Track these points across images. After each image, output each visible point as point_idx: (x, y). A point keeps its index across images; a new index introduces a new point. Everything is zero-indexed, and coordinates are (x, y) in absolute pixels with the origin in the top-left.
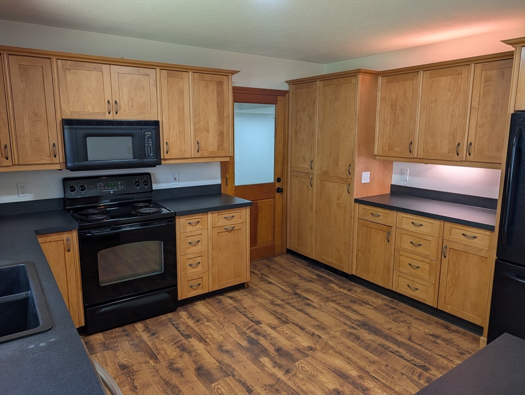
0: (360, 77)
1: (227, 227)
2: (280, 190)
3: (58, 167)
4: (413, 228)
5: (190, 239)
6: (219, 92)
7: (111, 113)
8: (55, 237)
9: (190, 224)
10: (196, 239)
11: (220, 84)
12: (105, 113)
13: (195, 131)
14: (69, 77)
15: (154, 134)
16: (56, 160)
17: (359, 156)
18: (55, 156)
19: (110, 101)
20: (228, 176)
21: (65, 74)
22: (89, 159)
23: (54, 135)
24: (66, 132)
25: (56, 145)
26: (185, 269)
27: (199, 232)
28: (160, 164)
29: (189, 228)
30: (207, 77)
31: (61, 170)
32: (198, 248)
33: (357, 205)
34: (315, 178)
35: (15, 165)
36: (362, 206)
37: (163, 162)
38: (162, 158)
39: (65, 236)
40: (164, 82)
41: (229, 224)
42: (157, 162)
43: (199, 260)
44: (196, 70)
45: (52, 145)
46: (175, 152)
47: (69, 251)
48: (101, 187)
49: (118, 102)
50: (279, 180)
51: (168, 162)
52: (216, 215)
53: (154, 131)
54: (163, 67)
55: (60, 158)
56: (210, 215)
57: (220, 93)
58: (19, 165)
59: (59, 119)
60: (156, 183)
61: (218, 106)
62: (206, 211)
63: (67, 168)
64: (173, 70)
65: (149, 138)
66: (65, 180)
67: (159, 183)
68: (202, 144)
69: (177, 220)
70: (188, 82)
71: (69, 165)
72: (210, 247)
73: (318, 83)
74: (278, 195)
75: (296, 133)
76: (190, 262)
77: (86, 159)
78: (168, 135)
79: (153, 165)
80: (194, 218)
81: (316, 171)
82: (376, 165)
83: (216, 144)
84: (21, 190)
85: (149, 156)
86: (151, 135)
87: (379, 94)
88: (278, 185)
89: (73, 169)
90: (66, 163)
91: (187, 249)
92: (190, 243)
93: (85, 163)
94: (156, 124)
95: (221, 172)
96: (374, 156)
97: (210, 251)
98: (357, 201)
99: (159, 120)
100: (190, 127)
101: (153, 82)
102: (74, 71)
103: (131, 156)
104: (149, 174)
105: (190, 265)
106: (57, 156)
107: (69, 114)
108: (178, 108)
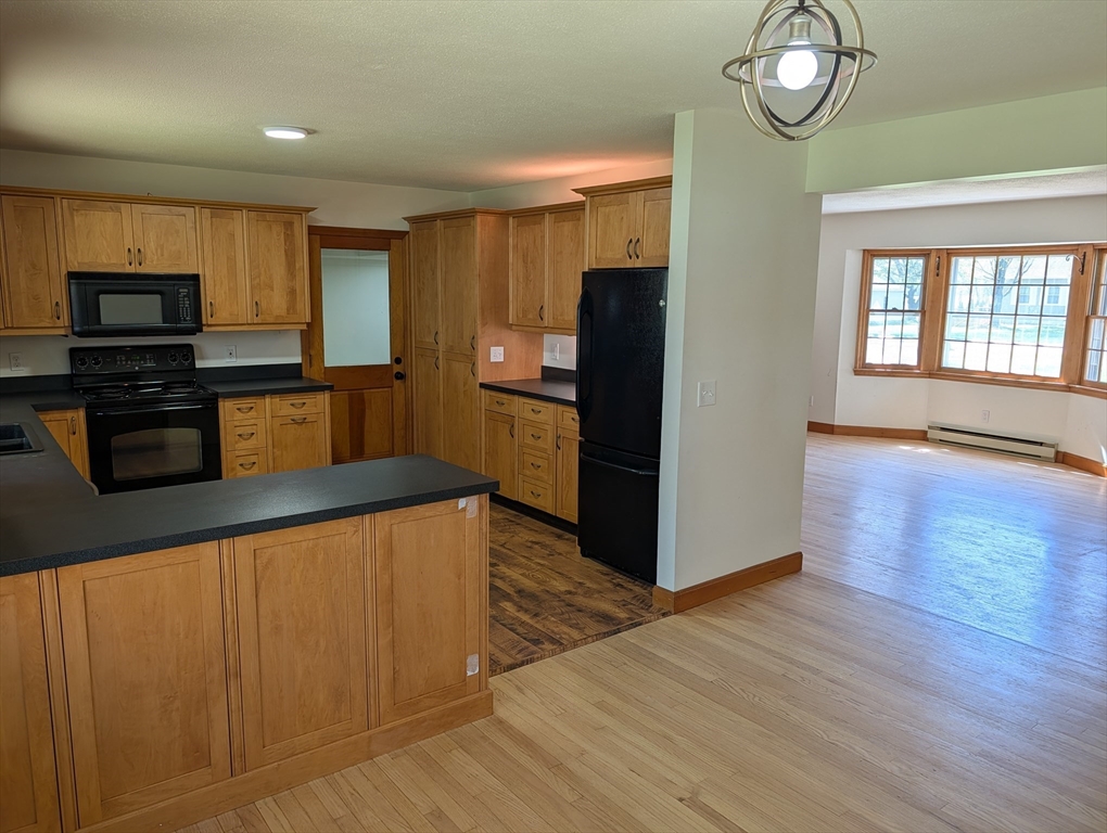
0: (479, 218)
1: (295, 417)
2: (400, 376)
3: (62, 332)
4: (532, 416)
5: (240, 431)
6: (286, 235)
7: (133, 265)
8: (56, 415)
9: (239, 409)
10: (249, 430)
11: (289, 225)
12: (124, 265)
13: (252, 288)
14: (78, 220)
15: (191, 292)
16: (60, 323)
17: (484, 325)
18: (58, 318)
19: (132, 250)
20: (312, 353)
21: (72, 215)
22: (103, 322)
23: (57, 293)
24: (73, 288)
25: (60, 304)
26: (233, 469)
27: (253, 421)
28: (201, 331)
29: (239, 415)
30: (269, 216)
31: (66, 336)
32: (252, 442)
33: (483, 391)
34: (441, 357)
35: (8, 328)
36: (488, 392)
37: (205, 329)
38: (204, 322)
39: (69, 415)
40: (207, 223)
41: (297, 413)
42: (197, 328)
43: (253, 459)
44: (250, 208)
45: (54, 304)
46: (223, 315)
47: (74, 433)
48: (121, 361)
49: (142, 250)
50: (398, 361)
51: (213, 329)
52: (277, 400)
53: (191, 288)
54: (204, 205)
55: (65, 320)
56: (268, 400)
57: (289, 238)
58: (12, 328)
59: (64, 272)
60: (202, 358)
61: (286, 255)
62: (262, 394)
63: (74, 333)
64: (219, 208)
65: (185, 296)
66: (73, 352)
67: (207, 358)
68: (264, 305)
69: (221, 404)
70: (240, 224)
71: (77, 329)
72: (270, 442)
73: (439, 223)
74: (397, 383)
75: (419, 292)
76: (241, 461)
77: (99, 323)
78: (211, 293)
79: (192, 332)
80: (245, 403)
81: (441, 348)
82: (514, 339)
83: (284, 306)
84: (14, 361)
85: (185, 320)
86: (188, 293)
87: (511, 240)
88: (397, 368)
89: (81, 335)
90: (72, 327)
91: (236, 443)
92: (240, 435)
93: (97, 327)
94: (196, 278)
95: (302, 346)
96: (509, 327)
97: (270, 448)
98: (482, 386)
99: (200, 273)
100: (245, 283)
101: (190, 225)
102: (83, 212)
103: (161, 321)
104: (190, 346)
105: (241, 465)
106: (61, 318)
107: (76, 264)
108: (228, 258)
